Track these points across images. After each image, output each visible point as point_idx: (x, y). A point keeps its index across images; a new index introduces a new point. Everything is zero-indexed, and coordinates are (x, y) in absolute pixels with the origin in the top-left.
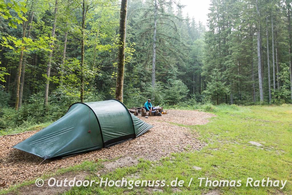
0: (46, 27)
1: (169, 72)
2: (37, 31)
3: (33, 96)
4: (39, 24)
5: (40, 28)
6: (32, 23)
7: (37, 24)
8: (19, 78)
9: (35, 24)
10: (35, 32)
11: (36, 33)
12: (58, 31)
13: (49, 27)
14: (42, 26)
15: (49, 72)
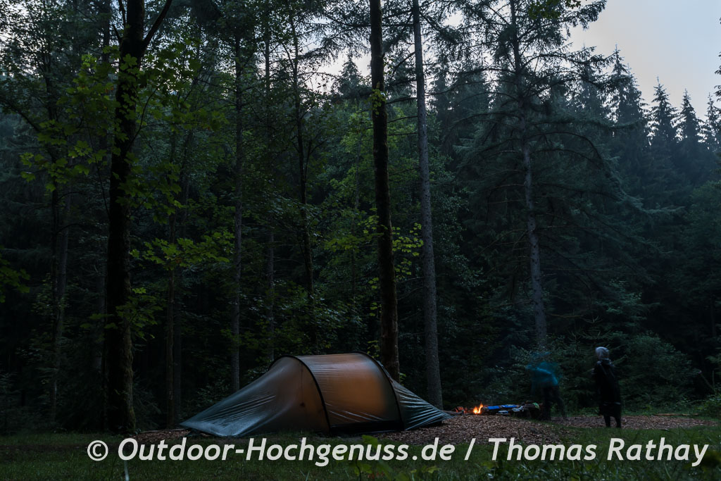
0: (220, 210)
1: (610, 310)
2: (201, 222)
3: (205, 391)
4: (203, 205)
5: (207, 214)
6: (188, 204)
7: (199, 205)
8: (171, 349)
9: (194, 205)
10: (196, 225)
11: (198, 229)
12: (251, 215)
13: (228, 208)
14: (212, 209)
15: (237, 325)
